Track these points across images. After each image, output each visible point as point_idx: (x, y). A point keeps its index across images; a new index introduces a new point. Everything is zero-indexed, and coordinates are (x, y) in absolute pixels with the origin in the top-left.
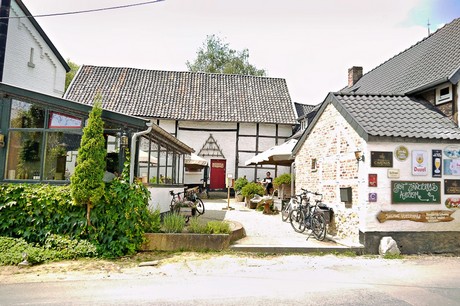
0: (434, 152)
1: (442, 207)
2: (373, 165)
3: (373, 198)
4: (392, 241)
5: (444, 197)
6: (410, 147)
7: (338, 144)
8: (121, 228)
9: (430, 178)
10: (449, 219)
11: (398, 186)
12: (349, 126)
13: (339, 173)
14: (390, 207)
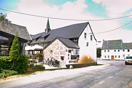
0: (76, 50)
1: (77, 60)
2: (69, 52)
3: (69, 58)
4: (72, 66)
5: (77, 58)
6: (73, 49)
7: (60, 48)
8: (22, 66)
9: (75, 55)
10: (78, 62)
11: (72, 56)
12: (63, 44)
13: (60, 53)
14: (71, 60)
